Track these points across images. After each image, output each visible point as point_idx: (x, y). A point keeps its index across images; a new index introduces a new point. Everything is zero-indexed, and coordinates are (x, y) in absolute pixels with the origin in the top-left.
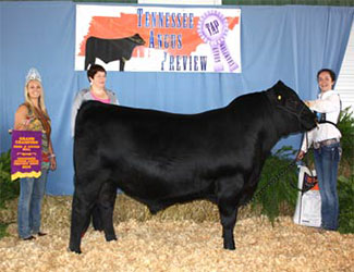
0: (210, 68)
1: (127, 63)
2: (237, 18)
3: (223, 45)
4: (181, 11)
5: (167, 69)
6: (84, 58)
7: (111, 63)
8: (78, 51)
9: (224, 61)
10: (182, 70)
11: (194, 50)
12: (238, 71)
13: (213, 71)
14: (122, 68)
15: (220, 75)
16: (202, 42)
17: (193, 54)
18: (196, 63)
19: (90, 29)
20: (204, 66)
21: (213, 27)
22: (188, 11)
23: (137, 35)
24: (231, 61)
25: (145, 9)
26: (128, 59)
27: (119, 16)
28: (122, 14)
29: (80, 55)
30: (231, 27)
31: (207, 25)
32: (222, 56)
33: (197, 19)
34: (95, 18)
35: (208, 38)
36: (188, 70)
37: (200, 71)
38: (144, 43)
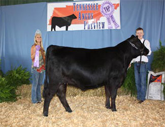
0: (106, 27)
1: (70, 28)
2: (118, 4)
3: (112, 17)
4: (93, 3)
5: (86, 29)
6: (51, 26)
7: (62, 28)
8: (48, 23)
9: (112, 24)
10: (93, 29)
11: (99, 19)
12: (119, 28)
13: (107, 29)
14: (67, 29)
15: (110, 30)
16: (102, 16)
17: (98, 22)
18: (99, 26)
19: (53, 13)
20: (103, 27)
21: (107, 9)
22: (95, 2)
23: (73, 15)
24: (116, 24)
25: (77, 3)
26: (70, 25)
27: (65, 7)
28: (67, 6)
30: (116, 8)
31: (104, 8)
32: (111, 22)
33: (100, 6)
34: (55, 9)
35: (105, 14)
36: (96, 29)
37: (101, 29)
38: (76, 18)
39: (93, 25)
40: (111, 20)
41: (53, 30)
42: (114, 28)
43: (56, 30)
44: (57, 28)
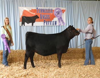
1: (34, 23)
2: (65, 10)
3: (61, 18)
5: (45, 25)
7: (29, 24)
9: (61, 22)
11: (53, 19)
12: (65, 25)
13: (58, 25)
16: (55, 17)
17: (53, 21)
18: (53, 23)
19: (23, 14)
20: (56, 23)
21: (58, 13)
24: (63, 22)
25: (39, 8)
27: (31, 10)
28: (32, 9)
29: (20, 21)
30: (63, 13)
31: (56, 12)
33: (54, 10)
34: (24, 11)
35: (57, 16)
36: (51, 25)
37: (55, 25)
39: (49, 23)
40: (60, 20)
41: (23, 25)
42: (62, 25)
43: (25, 25)
44: (26, 23)
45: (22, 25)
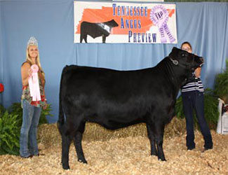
0: (159, 41)
1: (107, 38)
2: (173, 10)
3: (165, 26)
4: (140, 5)
5: (132, 41)
6: (79, 35)
8: (76, 30)
9: (167, 37)
10: (141, 42)
11: (148, 30)
12: (176, 42)
15: (164, 45)
16: (153, 24)
17: (148, 32)
18: (149, 38)
19: (83, 16)
20: (154, 38)
21: (160, 15)
22: (144, 5)
23: (113, 20)
24: (171, 37)
25: (118, 4)
26: (108, 35)
27: (101, 8)
28: (103, 7)
29: (77, 33)
30: (170, 15)
31: (156, 14)
33: (150, 10)
34: (85, 10)
35: (157, 22)
36: (145, 42)
37: (152, 42)
38: (117, 25)
39: (141, 37)
40: (164, 31)
41: (83, 41)
42: (168, 42)
43: (88, 41)
44: (89, 38)
45: (81, 42)
